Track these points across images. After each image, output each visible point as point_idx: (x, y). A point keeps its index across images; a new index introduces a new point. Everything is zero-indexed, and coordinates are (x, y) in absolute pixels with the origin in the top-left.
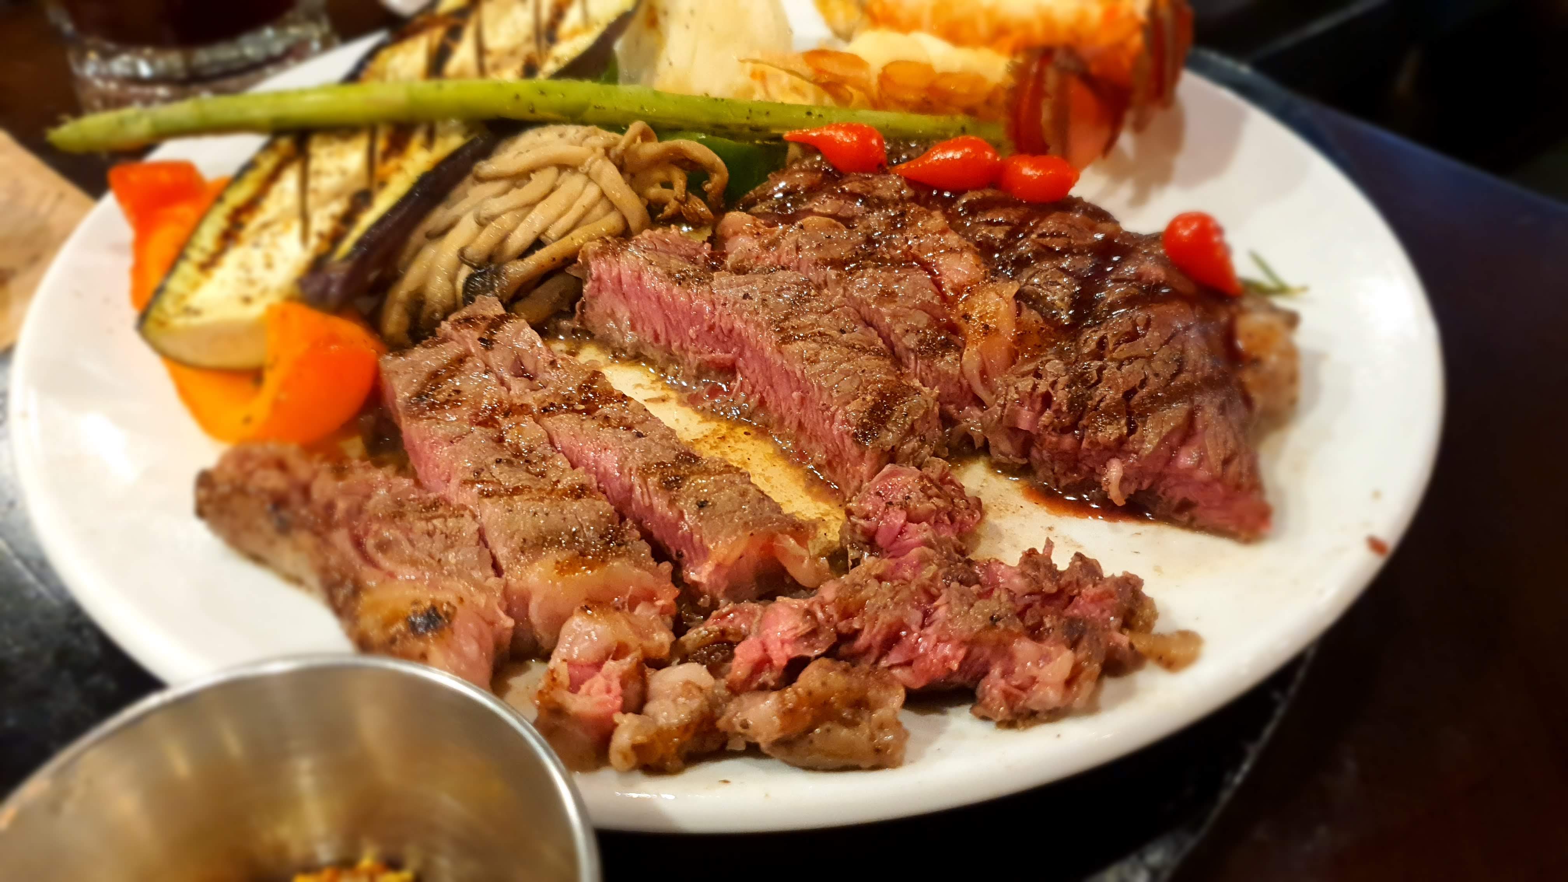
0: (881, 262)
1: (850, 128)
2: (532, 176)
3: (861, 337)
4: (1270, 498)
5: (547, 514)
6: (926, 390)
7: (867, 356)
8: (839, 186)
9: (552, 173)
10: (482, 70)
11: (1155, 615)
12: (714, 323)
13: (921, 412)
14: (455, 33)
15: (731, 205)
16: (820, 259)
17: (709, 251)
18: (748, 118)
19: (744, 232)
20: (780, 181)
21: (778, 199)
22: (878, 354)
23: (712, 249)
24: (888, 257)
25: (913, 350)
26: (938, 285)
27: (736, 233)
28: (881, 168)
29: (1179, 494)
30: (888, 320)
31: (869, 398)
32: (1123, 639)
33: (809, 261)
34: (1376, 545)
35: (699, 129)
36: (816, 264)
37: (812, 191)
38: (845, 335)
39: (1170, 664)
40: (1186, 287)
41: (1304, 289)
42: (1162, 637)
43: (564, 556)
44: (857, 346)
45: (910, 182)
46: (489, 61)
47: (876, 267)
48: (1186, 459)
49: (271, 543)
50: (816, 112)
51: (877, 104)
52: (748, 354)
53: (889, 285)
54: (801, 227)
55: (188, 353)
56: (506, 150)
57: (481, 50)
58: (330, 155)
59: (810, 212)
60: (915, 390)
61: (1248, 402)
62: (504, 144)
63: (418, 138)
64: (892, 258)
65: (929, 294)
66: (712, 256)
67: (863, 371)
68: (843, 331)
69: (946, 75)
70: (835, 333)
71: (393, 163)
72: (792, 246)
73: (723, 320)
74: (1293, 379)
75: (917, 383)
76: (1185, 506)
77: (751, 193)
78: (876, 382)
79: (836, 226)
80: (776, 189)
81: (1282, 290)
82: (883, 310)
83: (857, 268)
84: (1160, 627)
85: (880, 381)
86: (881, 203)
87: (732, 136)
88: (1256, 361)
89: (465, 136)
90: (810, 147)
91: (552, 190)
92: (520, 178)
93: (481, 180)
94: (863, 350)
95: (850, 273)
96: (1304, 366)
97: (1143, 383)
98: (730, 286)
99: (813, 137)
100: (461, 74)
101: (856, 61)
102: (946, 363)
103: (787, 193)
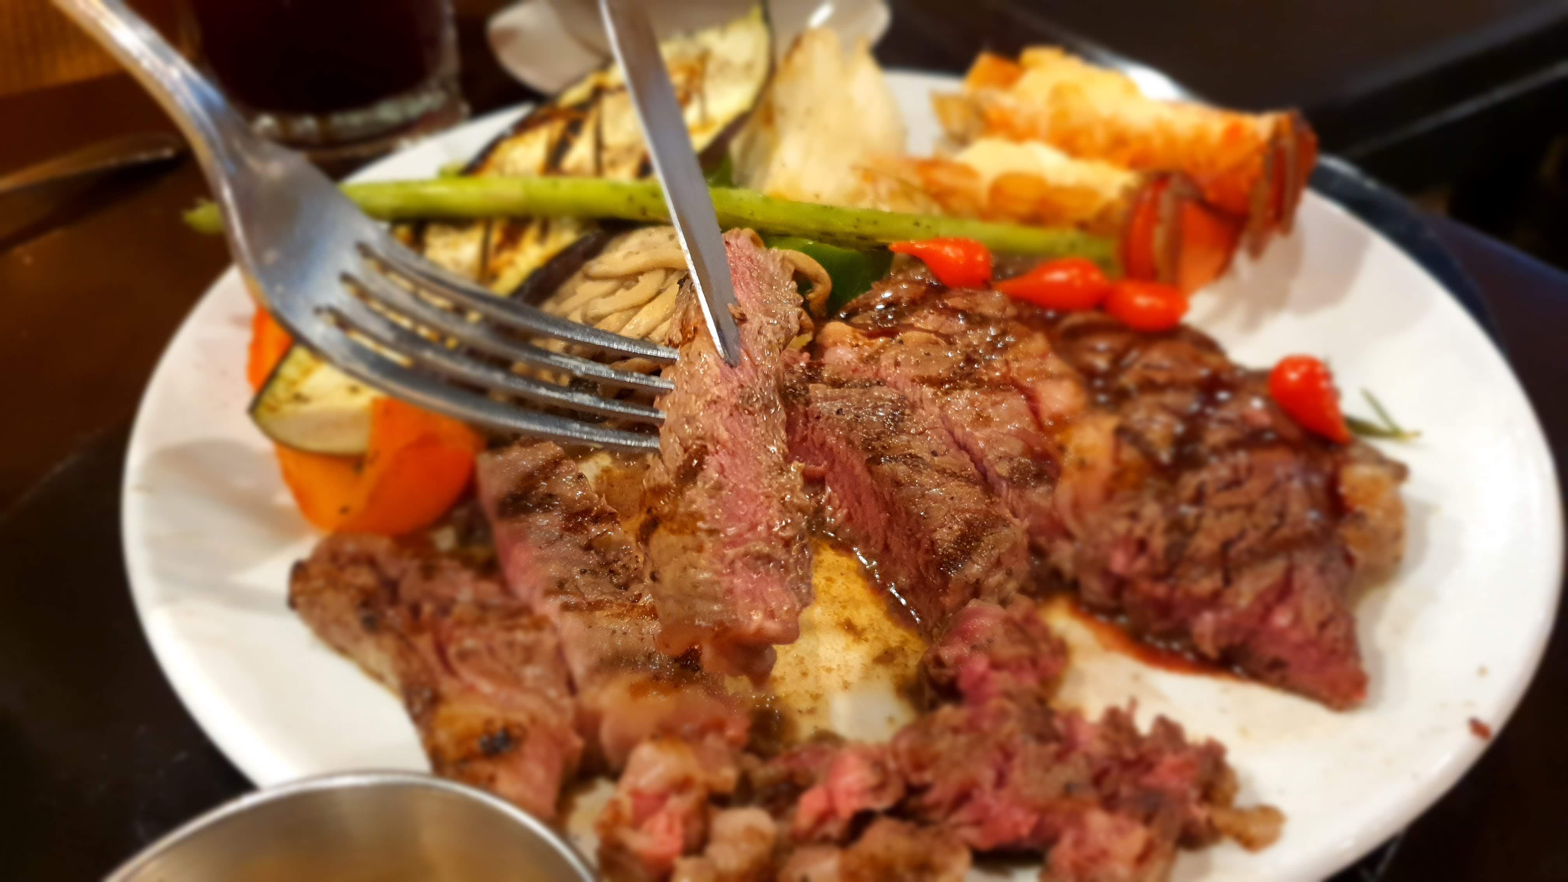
0: (979, 384)
1: (957, 243)
2: (640, 278)
3: (954, 461)
4: (1367, 666)
5: (625, 633)
6: (1017, 521)
7: (956, 482)
8: (941, 299)
9: (660, 275)
10: (599, 169)
11: (1235, 788)
12: (806, 435)
13: (1008, 545)
14: (574, 127)
15: (831, 315)
16: (917, 376)
17: (807, 360)
18: (856, 227)
19: (843, 343)
20: (883, 290)
21: (880, 310)
22: (968, 480)
23: (811, 358)
24: (986, 378)
25: (1004, 478)
26: (1035, 412)
27: (835, 344)
28: (986, 285)
29: (1271, 651)
30: (981, 444)
31: (956, 527)
32: (1201, 813)
33: (906, 377)
34: (1478, 727)
35: (807, 235)
36: (913, 381)
37: (915, 304)
38: (936, 458)
39: (1249, 843)
40: (1292, 432)
41: (1417, 434)
42: (1241, 813)
43: (638, 678)
44: (948, 471)
45: (1015, 299)
46: (606, 157)
47: (973, 389)
48: (1282, 619)
49: (357, 639)
50: (925, 222)
51: (986, 215)
52: (838, 468)
53: (984, 409)
54: (901, 342)
55: (297, 439)
56: (617, 249)
57: (599, 146)
58: (446, 246)
59: (911, 327)
60: (1005, 520)
61: (1349, 560)
62: (614, 242)
63: (532, 233)
64: (991, 380)
65: (1025, 422)
66: (809, 366)
67: (952, 498)
68: (934, 454)
69: (1060, 190)
70: (927, 457)
71: (505, 256)
72: (892, 361)
73: (816, 433)
74: (1398, 536)
75: (1008, 514)
76: (1277, 665)
77: (854, 301)
78: (964, 511)
79: (936, 343)
80: (878, 300)
81: (1395, 434)
82: (977, 434)
83: (955, 389)
84: (1242, 800)
85: (968, 511)
86: (983, 321)
87: (838, 243)
88: (1360, 517)
89: (578, 232)
90: (916, 259)
91: (659, 293)
92: (629, 279)
93: (589, 277)
94: (954, 475)
95: (946, 393)
96: (1410, 524)
97: (1242, 535)
98: (826, 399)
99: (917, 249)
100: (577, 172)
101: (967, 172)
102: (1038, 494)
103: (889, 304)
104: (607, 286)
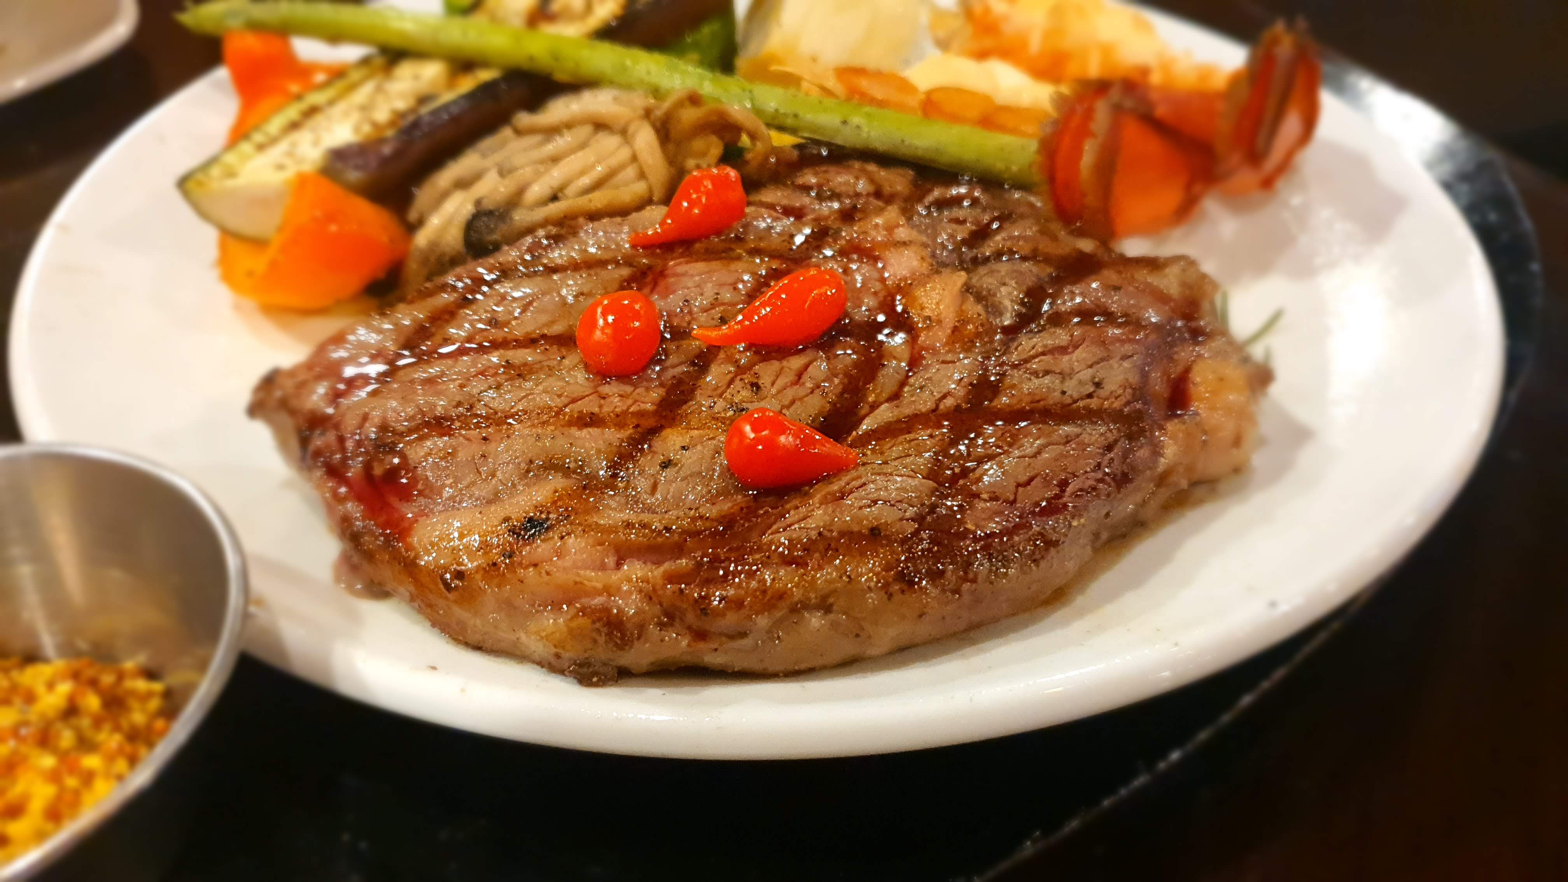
2: (564, 131)
69: (1005, 109)
91: (582, 147)
104: (536, 139)
